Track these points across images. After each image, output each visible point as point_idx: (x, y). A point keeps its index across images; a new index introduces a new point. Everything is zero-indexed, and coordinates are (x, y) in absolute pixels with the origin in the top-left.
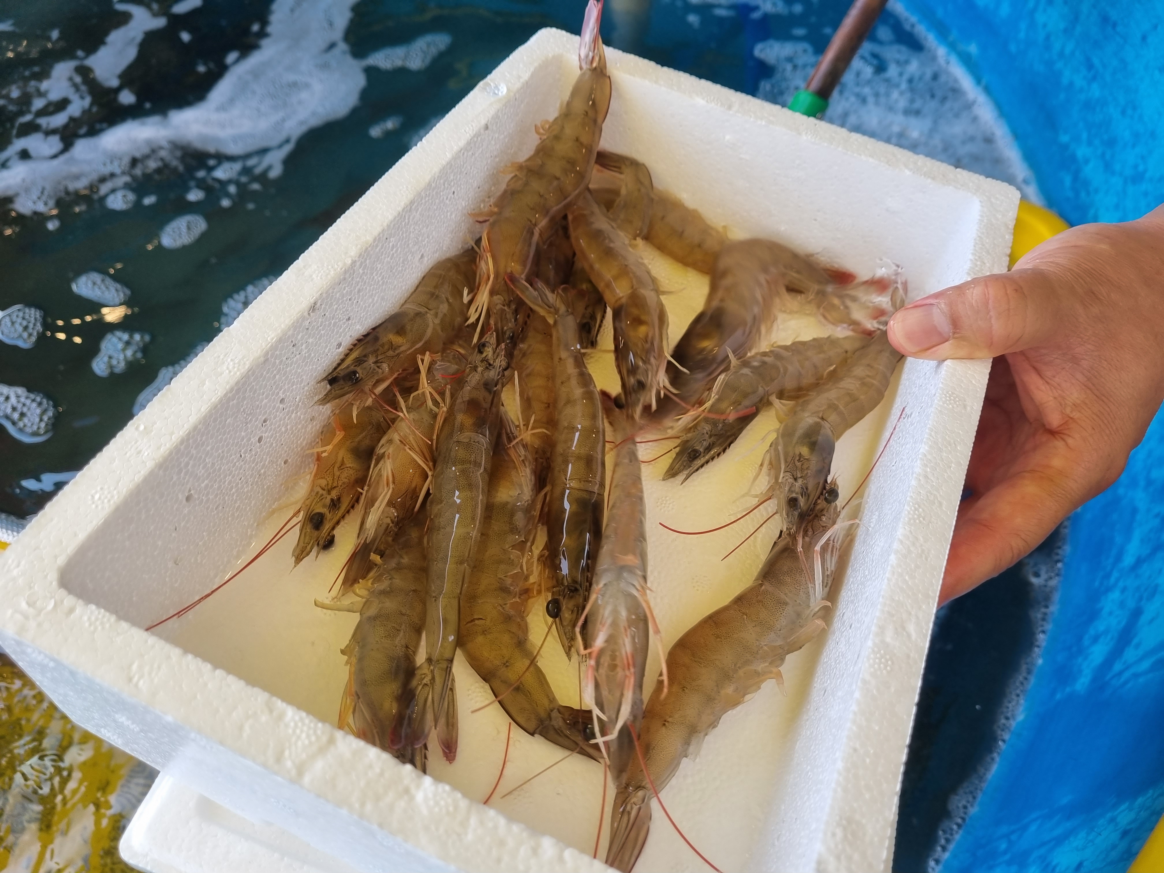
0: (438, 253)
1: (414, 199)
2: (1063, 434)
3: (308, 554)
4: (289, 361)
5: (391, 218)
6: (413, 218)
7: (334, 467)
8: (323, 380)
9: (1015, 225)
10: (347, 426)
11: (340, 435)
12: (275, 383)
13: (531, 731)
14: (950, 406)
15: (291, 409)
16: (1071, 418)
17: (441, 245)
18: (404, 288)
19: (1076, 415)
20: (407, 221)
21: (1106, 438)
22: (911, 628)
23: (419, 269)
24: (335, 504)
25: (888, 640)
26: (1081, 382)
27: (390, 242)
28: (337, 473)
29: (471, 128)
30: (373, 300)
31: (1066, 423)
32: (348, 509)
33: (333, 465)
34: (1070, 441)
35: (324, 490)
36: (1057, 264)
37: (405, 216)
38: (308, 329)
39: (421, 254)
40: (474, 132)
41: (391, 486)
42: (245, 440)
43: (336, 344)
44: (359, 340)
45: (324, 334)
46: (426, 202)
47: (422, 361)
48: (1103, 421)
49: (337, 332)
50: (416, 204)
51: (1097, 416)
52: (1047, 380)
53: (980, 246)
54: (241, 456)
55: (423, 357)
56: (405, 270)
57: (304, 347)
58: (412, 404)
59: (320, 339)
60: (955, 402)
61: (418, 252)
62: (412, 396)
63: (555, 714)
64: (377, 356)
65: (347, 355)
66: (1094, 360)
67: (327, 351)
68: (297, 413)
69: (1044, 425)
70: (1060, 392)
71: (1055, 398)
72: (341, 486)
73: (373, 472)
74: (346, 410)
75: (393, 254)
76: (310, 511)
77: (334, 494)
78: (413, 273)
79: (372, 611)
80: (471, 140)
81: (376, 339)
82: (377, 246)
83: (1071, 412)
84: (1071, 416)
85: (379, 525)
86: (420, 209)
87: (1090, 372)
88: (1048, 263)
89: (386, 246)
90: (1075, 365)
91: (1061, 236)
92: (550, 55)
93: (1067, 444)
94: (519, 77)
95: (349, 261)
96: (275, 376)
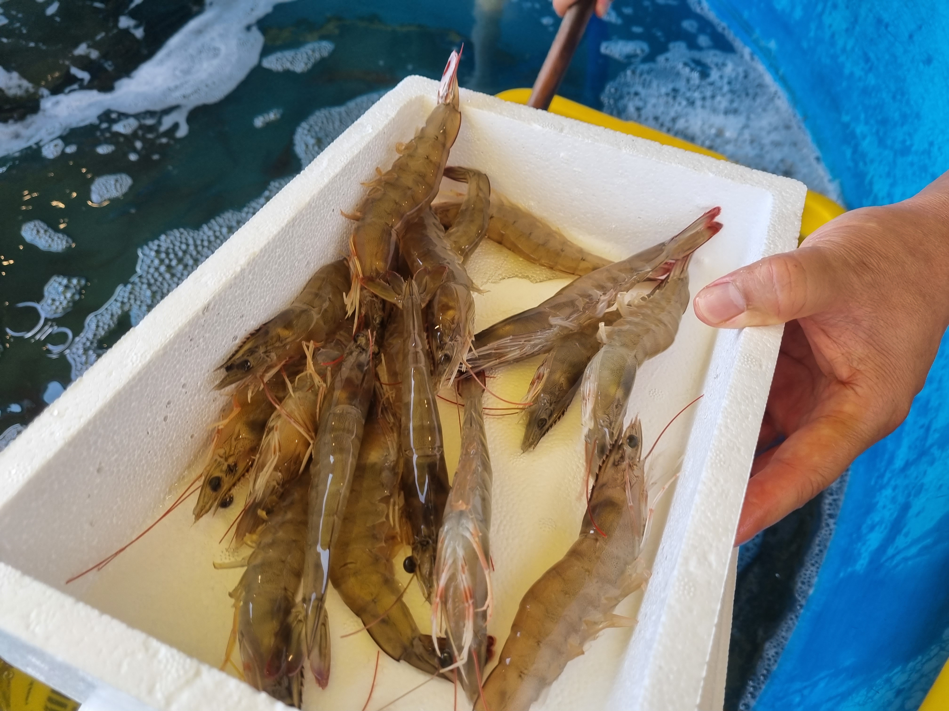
0: (323, 259)
1: (296, 216)
2: (851, 383)
3: (207, 512)
4: (188, 353)
5: (275, 232)
6: (297, 233)
7: (231, 439)
8: (221, 367)
9: (803, 213)
10: (244, 404)
11: (236, 411)
12: (175, 372)
13: (397, 657)
14: (748, 366)
15: (193, 392)
16: (858, 370)
17: (326, 253)
18: (293, 289)
19: (861, 367)
20: (291, 234)
21: (889, 386)
22: (712, 558)
23: (307, 273)
24: (231, 470)
25: (692, 568)
26: (863, 339)
27: (276, 253)
28: (234, 443)
29: (346, 158)
30: (265, 300)
31: (854, 374)
32: (243, 472)
33: (231, 436)
34: (858, 389)
35: (221, 457)
36: (832, 241)
37: (288, 231)
38: (203, 326)
39: (307, 261)
40: (348, 161)
41: (278, 454)
42: (151, 420)
43: (232, 337)
44: (252, 335)
45: (220, 330)
46: (307, 219)
47: (308, 347)
48: (885, 372)
49: (233, 328)
50: (298, 221)
51: (880, 367)
52: (835, 339)
53: (773, 232)
54: (148, 433)
55: (307, 344)
56: (293, 274)
57: (201, 340)
58: (298, 384)
59: (216, 333)
60: (752, 363)
61: (304, 260)
62: (297, 377)
63: (416, 642)
64: (266, 347)
65: (241, 347)
66: (872, 320)
67: (223, 343)
68: (199, 395)
69: (836, 378)
70: (846, 348)
71: (843, 354)
72: (237, 454)
73: (264, 441)
74: (243, 392)
75: (280, 262)
76: (208, 476)
77: (231, 461)
78: (301, 277)
79: (258, 561)
80: (345, 167)
81: (267, 333)
82: (264, 256)
83: (858, 365)
84: (858, 368)
85: (267, 486)
86: (302, 225)
87: (870, 331)
88: (825, 242)
89: (273, 256)
90: (857, 326)
91: (838, 219)
92: (414, 97)
93: (856, 393)
94: (387, 115)
95: (238, 269)
96: (175, 366)
